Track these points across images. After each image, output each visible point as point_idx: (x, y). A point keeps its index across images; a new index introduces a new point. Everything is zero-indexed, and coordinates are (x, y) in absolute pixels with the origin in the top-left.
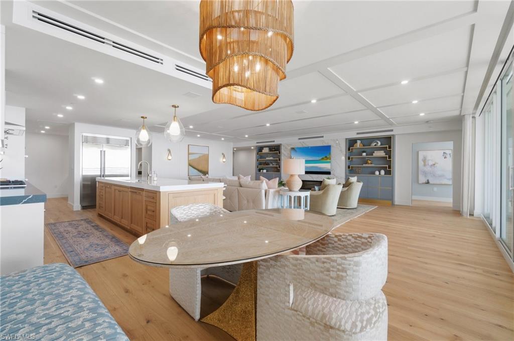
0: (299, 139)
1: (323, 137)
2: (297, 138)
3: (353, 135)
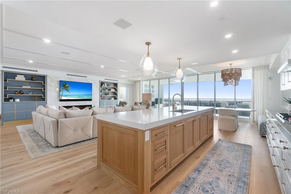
0: (67, 75)
1: (86, 77)
2: (65, 74)
3: (103, 79)
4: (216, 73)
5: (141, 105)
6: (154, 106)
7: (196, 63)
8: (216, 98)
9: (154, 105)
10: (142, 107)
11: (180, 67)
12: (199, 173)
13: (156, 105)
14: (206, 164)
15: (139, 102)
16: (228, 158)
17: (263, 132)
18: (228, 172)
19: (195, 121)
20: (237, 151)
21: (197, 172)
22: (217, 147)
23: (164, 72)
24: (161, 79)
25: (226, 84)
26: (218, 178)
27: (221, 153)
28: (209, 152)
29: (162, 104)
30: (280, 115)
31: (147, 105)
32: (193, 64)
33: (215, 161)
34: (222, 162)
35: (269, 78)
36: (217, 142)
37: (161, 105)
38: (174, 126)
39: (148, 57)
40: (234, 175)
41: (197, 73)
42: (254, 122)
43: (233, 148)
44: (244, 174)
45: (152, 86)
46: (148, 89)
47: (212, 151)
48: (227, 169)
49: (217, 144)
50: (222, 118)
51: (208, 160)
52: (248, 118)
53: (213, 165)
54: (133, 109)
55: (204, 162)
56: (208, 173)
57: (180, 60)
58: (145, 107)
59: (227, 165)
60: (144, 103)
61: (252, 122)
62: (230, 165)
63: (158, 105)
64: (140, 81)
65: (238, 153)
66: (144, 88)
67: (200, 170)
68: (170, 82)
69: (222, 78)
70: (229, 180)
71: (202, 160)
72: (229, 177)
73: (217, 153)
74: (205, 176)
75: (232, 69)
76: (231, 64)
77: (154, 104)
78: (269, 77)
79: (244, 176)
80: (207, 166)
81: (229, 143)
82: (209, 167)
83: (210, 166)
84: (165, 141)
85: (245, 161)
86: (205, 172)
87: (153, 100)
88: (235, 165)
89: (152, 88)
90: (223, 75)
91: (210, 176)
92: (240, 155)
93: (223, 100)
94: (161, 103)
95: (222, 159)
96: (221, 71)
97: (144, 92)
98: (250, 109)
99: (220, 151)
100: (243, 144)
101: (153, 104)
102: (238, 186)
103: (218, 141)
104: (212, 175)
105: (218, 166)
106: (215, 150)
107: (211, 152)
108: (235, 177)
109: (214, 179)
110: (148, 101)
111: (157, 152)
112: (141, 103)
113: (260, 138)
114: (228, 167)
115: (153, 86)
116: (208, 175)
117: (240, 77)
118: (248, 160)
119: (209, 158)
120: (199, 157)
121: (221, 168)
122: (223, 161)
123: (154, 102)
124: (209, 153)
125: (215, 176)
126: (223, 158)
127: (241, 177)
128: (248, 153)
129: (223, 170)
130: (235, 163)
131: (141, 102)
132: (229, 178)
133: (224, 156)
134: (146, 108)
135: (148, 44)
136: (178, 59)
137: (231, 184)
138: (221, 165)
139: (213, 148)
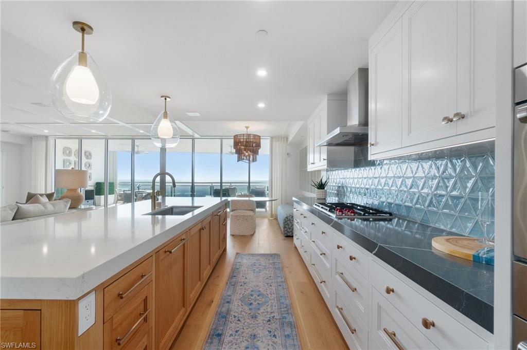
4: (223, 140)
5: (49, 200)
6: (91, 201)
7: (197, 114)
8: (223, 181)
9: (92, 198)
10: (54, 205)
11: (165, 115)
12: (220, 340)
13: (96, 197)
14: (229, 311)
15: (44, 193)
16: (257, 286)
17: (287, 230)
18: (265, 315)
19: (203, 229)
20: (265, 269)
21: (216, 340)
22: (237, 269)
23: (121, 124)
24: (110, 139)
25: (239, 159)
26: (254, 336)
27: (247, 280)
28: (227, 283)
29: (113, 194)
30: (321, 206)
31: (72, 200)
32: (190, 114)
33: (240, 299)
34: (252, 298)
35: (288, 154)
36: (235, 260)
37: (111, 198)
38: (165, 252)
39: (79, 65)
40: (274, 316)
41: (191, 134)
42: (272, 216)
43: (260, 265)
44: (286, 307)
45: (85, 153)
46: (73, 158)
47: (232, 280)
48: (261, 310)
49: (235, 264)
50: (236, 215)
51: (228, 302)
52: (263, 210)
53: (240, 310)
54: (18, 216)
55: (224, 310)
56: (237, 332)
57: (166, 99)
58: (66, 206)
59: (261, 300)
60: (60, 196)
61: (270, 216)
62: (264, 300)
63: (102, 197)
64: (46, 137)
65: (267, 272)
66: (60, 157)
67: (220, 332)
68: (136, 147)
69: (234, 148)
70: (270, 332)
71: (219, 307)
72: (269, 324)
73: (240, 282)
74: (231, 341)
75: (249, 135)
76: (247, 128)
77: (93, 196)
78: (288, 152)
79: (287, 312)
80: (230, 318)
81: (251, 258)
82: (235, 317)
83: (236, 314)
84: (145, 300)
85: (281, 284)
86: (231, 332)
87: (90, 186)
88: (269, 296)
89: (87, 158)
90: (236, 144)
91: (240, 338)
92: (270, 274)
93: (229, 184)
94: (112, 191)
95: (249, 291)
96: (233, 137)
97: (59, 166)
98: (266, 197)
99: (243, 276)
100: (269, 253)
101: (89, 195)
102: (286, 336)
103: (235, 258)
104: (243, 332)
105: (247, 308)
106: (235, 276)
107: (230, 283)
108: (277, 319)
109: (248, 341)
110: (75, 190)
111: (122, 346)
112: (50, 196)
113: (284, 240)
114: (262, 304)
115: (90, 154)
116: (236, 337)
117: (259, 149)
118: (283, 280)
119: (230, 297)
120: (212, 302)
121: (253, 310)
122: (252, 295)
123: (93, 190)
124: (227, 287)
125: (248, 333)
126: (251, 289)
127: (283, 316)
128: (279, 267)
129: (257, 314)
130: (268, 292)
131: (49, 192)
132: (270, 326)
133: (250, 285)
134: (70, 208)
135: (82, 28)
136: (162, 97)
137: (276, 337)
138: (251, 304)
139: (231, 275)
